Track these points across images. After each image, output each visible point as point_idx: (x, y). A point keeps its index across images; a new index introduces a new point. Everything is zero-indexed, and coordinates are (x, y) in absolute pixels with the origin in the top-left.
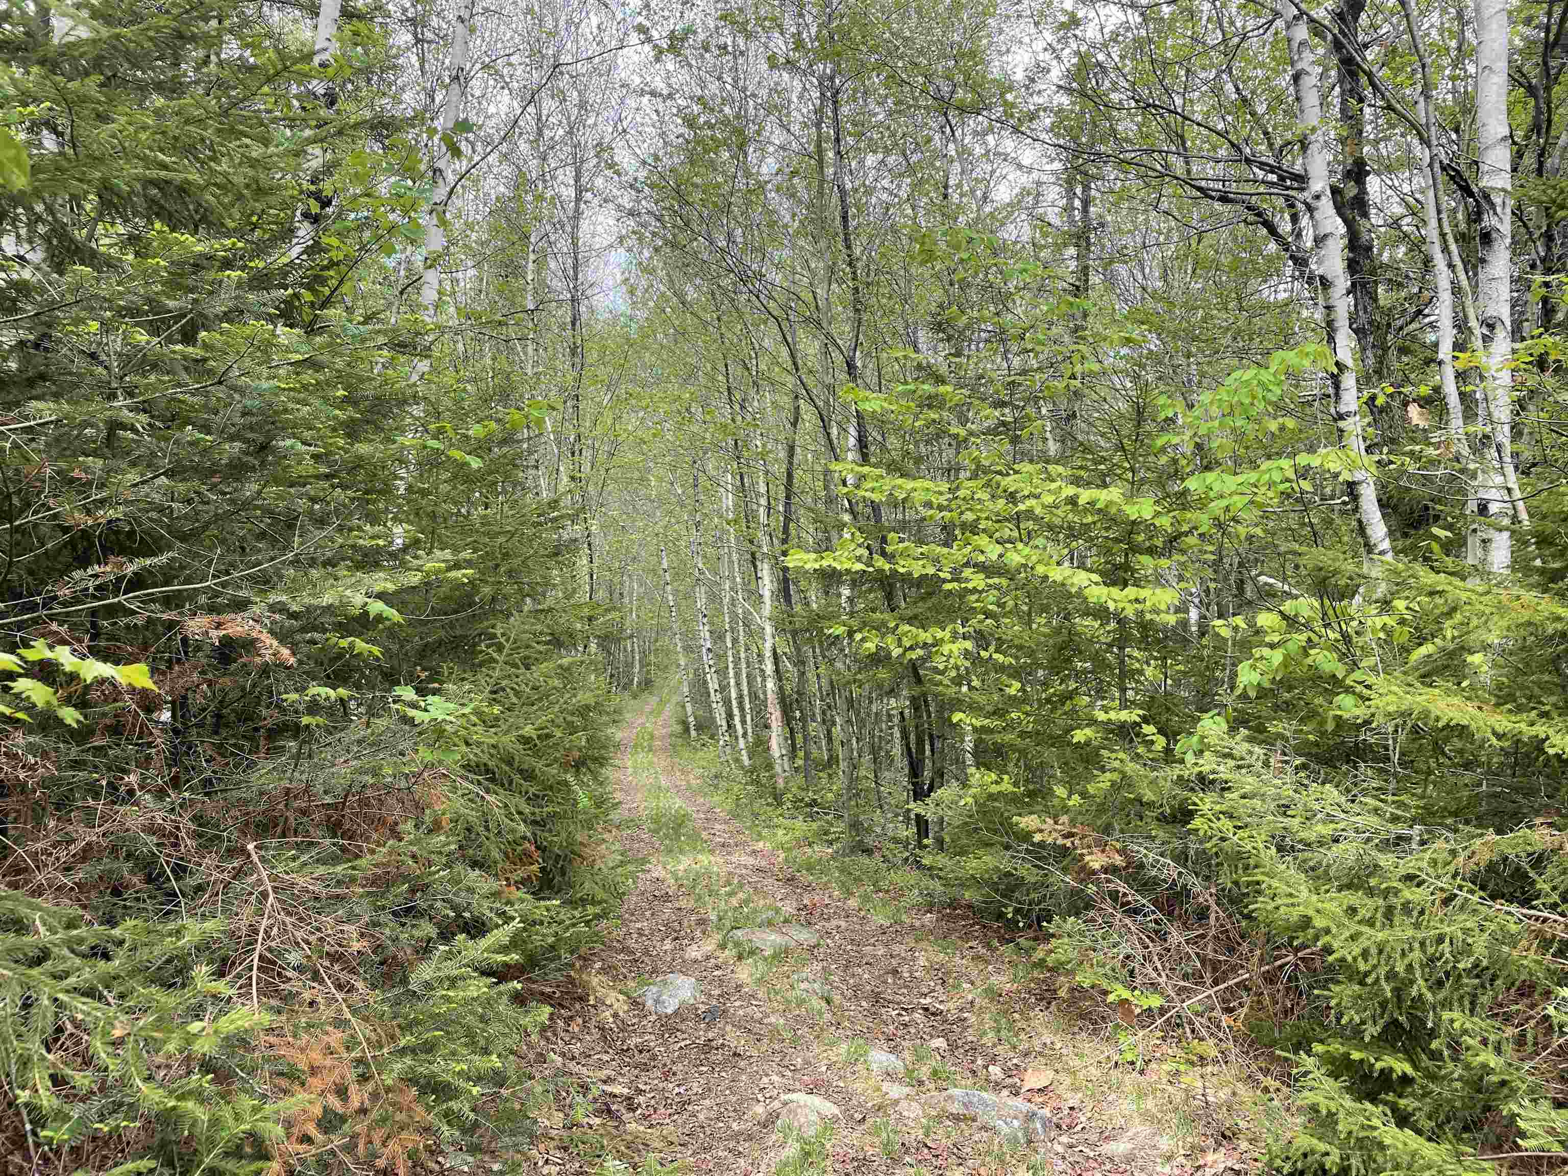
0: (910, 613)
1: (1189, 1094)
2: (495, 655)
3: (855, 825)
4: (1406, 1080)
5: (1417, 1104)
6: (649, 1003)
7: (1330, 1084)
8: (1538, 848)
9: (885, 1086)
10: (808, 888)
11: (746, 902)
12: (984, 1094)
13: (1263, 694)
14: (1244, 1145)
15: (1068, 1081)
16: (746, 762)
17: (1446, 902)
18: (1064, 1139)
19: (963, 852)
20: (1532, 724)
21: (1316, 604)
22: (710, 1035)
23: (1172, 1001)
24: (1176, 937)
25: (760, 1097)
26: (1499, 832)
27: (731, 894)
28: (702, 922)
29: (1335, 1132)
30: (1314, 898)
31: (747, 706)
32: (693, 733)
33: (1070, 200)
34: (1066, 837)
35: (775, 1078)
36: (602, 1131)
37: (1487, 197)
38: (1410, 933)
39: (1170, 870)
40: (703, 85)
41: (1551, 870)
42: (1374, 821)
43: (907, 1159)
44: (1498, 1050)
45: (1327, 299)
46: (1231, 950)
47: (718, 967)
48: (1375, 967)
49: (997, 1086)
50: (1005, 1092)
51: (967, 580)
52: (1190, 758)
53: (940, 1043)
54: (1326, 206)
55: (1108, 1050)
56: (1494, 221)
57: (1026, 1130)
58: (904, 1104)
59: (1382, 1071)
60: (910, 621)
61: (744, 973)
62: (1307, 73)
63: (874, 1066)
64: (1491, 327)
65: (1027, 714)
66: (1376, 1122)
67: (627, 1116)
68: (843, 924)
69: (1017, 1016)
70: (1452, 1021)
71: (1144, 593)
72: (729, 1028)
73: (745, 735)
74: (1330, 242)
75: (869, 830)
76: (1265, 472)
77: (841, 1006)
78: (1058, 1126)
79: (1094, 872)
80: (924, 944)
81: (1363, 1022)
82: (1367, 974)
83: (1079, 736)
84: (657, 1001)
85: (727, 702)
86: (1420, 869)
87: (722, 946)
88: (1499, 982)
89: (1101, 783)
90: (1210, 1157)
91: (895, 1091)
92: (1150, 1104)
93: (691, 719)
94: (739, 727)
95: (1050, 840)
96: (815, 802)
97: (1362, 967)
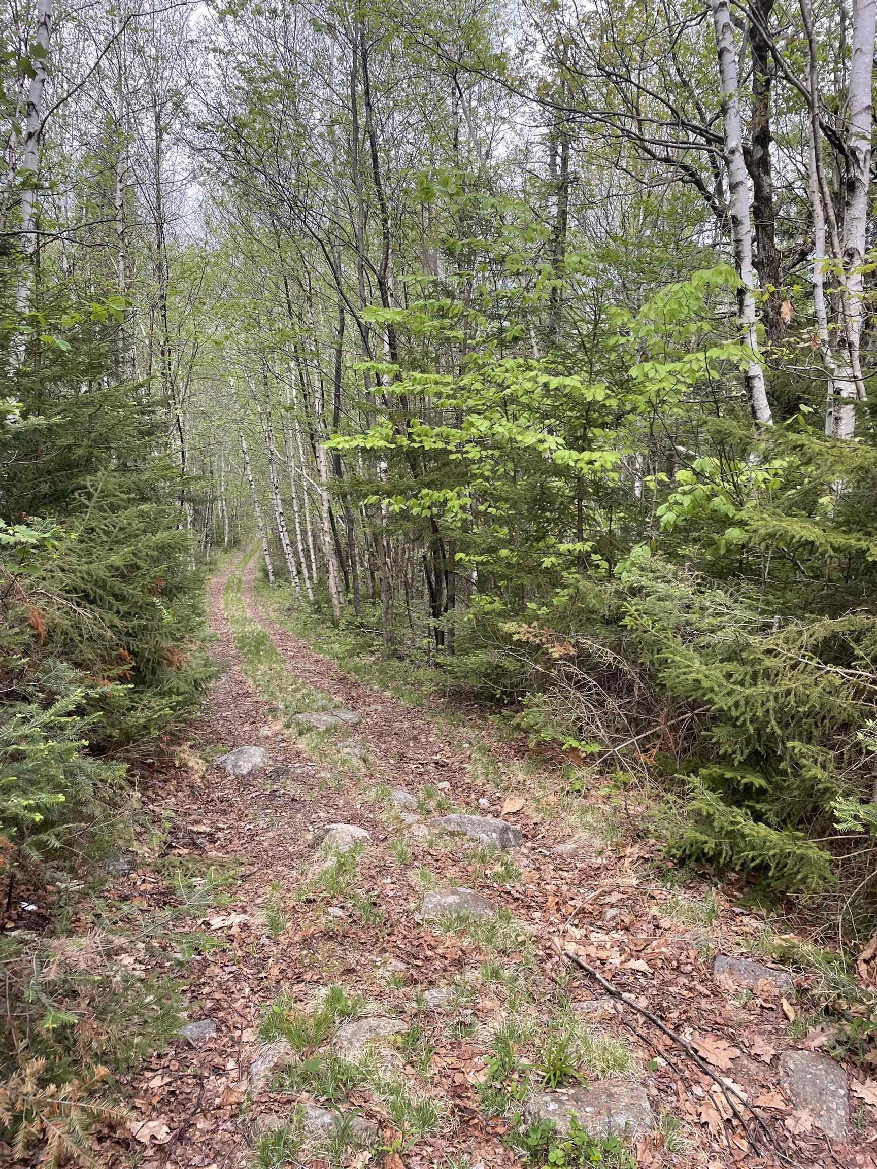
0: (428, 479)
1: (616, 810)
2: (86, 502)
3: (391, 640)
4: (762, 791)
5: (768, 807)
6: (229, 767)
7: (710, 796)
8: (857, 627)
9: (403, 816)
10: (355, 685)
11: (308, 695)
12: (473, 817)
13: (677, 529)
14: (652, 841)
15: (534, 805)
16: (311, 597)
17: (793, 667)
18: (529, 844)
19: (466, 653)
20: (859, 540)
21: (718, 462)
22: (275, 787)
23: (607, 747)
24: (612, 703)
25: (310, 828)
26: (833, 617)
27: (295, 691)
28: (273, 710)
29: (713, 827)
30: (704, 667)
31: (313, 557)
32: (272, 578)
33: (553, 156)
34: (536, 636)
35: (322, 814)
36: (187, 858)
37: (853, 153)
38: (768, 688)
39: (609, 657)
40: (259, 43)
41: (866, 641)
42: (748, 614)
43: (416, 863)
44: (824, 767)
45: (736, 234)
46: (649, 711)
47: (283, 741)
48: (743, 713)
49: (484, 812)
50: (490, 816)
51: (467, 452)
52: (625, 575)
53: (446, 785)
54: (739, 161)
55: (563, 783)
56: (858, 173)
57: (502, 839)
58: (414, 826)
59: (746, 784)
60: (429, 485)
61: (303, 744)
62: (729, 51)
63: (396, 803)
64: (851, 256)
65: (512, 551)
66: (741, 819)
67: (208, 846)
68: (379, 708)
69: (500, 764)
70: (794, 748)
71: (596, 455)
72: (289, 782)
73: (311, 578)
74: (741, 188)
75: (401, 643)
76: (687, 363)
77: (374, 764)
78: (525, 836)
79: (556, 660)
80: (437, 719)
81: (734, 753)
82: (738, 718)
83: (547, 562)
84: (235, 766)
85: (296, 553)
86: (777, 645)
87: (288, 726)
88: (826, 721)
89: (561, 598)
90: (629, 850)
91: (409, 818)
92: (589, 818)
93: (270, 567)
94: (305, 571)
95: (524, 639)
96: (362, 625)
97: (734, 713)
